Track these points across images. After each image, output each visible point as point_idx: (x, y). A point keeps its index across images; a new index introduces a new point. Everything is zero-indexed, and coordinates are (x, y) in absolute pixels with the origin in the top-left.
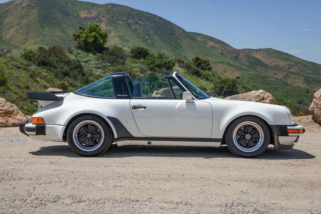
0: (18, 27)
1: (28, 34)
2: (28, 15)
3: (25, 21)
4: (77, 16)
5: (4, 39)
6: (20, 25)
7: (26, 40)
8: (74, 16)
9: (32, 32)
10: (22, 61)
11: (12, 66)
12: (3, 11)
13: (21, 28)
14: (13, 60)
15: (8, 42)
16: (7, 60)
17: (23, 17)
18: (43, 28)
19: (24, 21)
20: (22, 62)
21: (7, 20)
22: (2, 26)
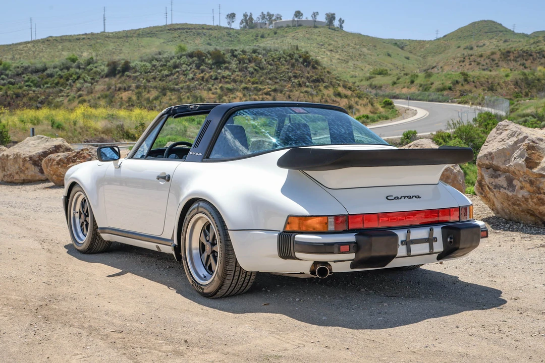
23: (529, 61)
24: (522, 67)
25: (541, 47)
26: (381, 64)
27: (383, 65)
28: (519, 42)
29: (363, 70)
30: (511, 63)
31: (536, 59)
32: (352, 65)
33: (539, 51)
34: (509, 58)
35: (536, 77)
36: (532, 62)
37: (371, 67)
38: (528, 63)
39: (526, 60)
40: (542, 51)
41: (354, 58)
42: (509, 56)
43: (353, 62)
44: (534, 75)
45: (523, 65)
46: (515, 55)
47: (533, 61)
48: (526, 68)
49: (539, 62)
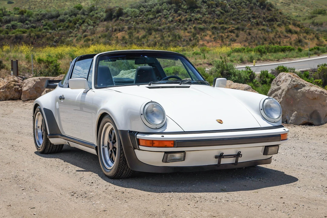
26: (317, 6)
27: (318, 6)
29: (302, 11)
32: (293, 7)
37: (308, 8)
41: (294, 2)
43: (294, 5)
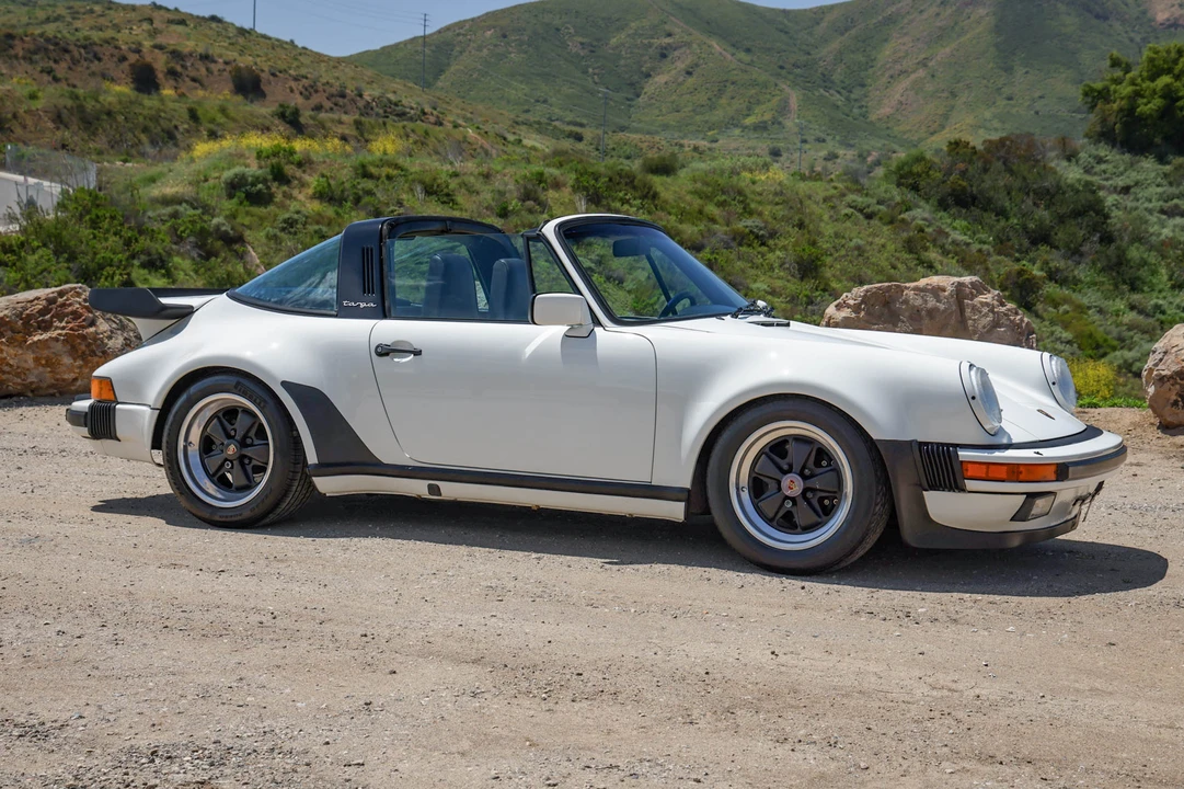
0: (921, 73)
1: (954, 95)
2: (957, 28)
3: (948, 50)
4: (1138, 18)
5: (873, 117)
6: (930, 64)
7: (946, 117)
8: (1127, 16)
9: (968, 87)
10: (886, 192)
11: (849, 211)
12: (874, 21)
13: (933, 76)
14: (855, 190)
15: (884, 126)
16: (835, 188)
17: (941, 36)
18: (1009, 70)
19: (944, 52)
20: (884, 195)
21: (886, 53)
22: (870, 71)
23: (63, 65)
24: (46, 78)
25: (87, 33)
28: (9, 12)
30: (20, 64)
31: (79, 62)
33: (82, 42)
34: (12, 52)
35: (103, 105)
36: (70, 68)
38: (61, 69)
39: (56, 61)
40: (91, 44)
42: (12, 47)
44: (97, 101)
45: (49, 73)
46: (26, 46)
47: (72, 66)
48: (56, 80)
49: (88, 68)
